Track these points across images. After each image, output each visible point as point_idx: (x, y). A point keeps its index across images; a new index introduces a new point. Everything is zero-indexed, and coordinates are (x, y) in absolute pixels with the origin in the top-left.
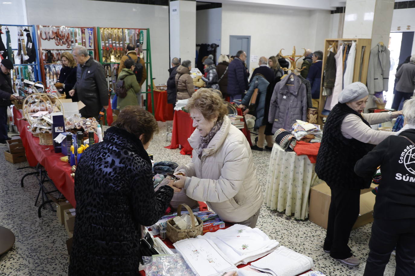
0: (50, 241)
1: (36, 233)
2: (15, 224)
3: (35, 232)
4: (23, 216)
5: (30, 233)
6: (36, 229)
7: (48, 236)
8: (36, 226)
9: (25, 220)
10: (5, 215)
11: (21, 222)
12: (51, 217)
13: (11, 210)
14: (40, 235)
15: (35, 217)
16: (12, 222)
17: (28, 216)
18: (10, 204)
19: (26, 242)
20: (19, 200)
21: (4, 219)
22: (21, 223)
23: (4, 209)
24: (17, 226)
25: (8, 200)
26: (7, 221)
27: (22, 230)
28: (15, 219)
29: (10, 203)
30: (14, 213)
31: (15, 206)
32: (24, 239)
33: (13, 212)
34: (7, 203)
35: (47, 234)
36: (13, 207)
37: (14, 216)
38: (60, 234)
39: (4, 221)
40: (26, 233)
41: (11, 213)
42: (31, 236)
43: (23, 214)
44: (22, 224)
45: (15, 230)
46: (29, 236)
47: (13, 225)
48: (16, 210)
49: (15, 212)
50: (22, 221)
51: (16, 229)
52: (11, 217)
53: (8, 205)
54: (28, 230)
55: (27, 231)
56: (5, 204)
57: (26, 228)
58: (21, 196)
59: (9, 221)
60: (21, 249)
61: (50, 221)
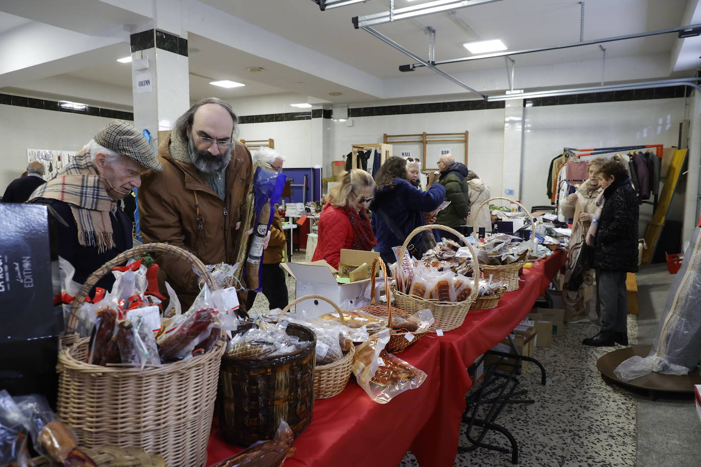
0: (557, 358)
1: (565, 370)
2: (585, 391)
3: (565, 372)
4: (566, 396)
5: (572, 373)
6: (561, 374)
7: (555, 362)
8: (558, 377)
9: (566, 390)
10: (592, 411)
11: (575, 390)
12: (529, 378)
13: (576, 416)
14: (563, 367)
15: (549, 388)
16: (587, 395)
17: (558, 392)
18: (572, 428)
19: (583, 367)
20: (549, 430)
21: (597, 405)
22: (575, 388)
23: (588, 423)
24: (583, 387)
25: (569, 441)
26: (594, 399)
27: (580, 381)
28: (580, 397)
29: (570, 431)
30: (576, 406)
31: (565, 420)
32: (585, 371)
33: (576, 411)
34: (575, 434)
35: (554, 364)
36: (570, 419)
37: (579, 402)
38: (541, 358)
39: (599, 402)
40: (577, 376)
41: (580, 411)
42: (573, 370)
43: (562, 400)
44: (575, 386)
45: (589, 383)
46: (576, 371)
47: (588, 391)
48: (569, 411)
49: (573, 409)
50: (572, 390)
51: (587, 385)
52: (585, 403)
53: (576, 428)
54: (573, 377)
55: (575, 377)
56: (581, 434)
57: (573, 380)
58: (540, 436)
59: (590, 398)
60: (594, 364)
61: (536, 374)
